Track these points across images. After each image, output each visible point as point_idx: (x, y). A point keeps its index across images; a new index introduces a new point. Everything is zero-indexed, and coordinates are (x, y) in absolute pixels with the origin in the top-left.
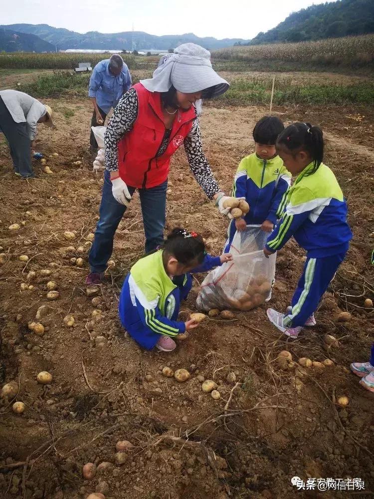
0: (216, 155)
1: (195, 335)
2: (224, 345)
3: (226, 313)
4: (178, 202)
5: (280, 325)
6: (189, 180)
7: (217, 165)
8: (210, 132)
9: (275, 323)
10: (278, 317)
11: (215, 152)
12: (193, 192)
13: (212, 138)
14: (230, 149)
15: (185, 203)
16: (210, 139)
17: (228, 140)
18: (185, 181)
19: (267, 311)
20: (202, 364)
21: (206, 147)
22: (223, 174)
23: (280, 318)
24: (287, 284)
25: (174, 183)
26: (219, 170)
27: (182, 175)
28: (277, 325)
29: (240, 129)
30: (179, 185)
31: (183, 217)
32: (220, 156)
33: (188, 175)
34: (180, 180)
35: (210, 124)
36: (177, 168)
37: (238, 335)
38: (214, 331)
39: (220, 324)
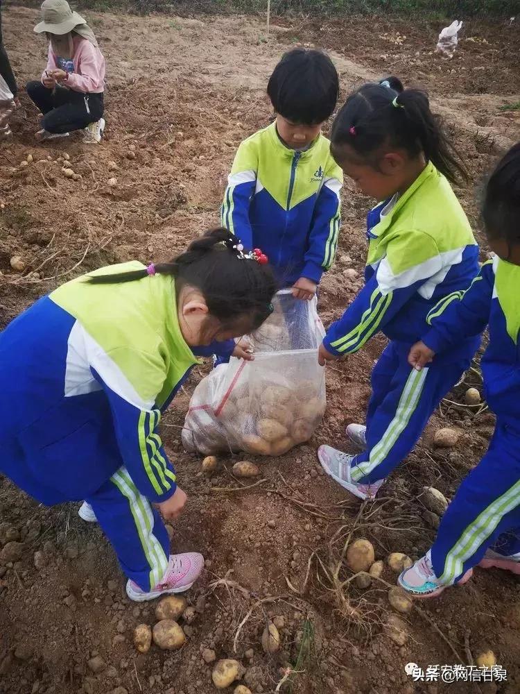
0: (189, 105)
1: (187, 532)
2: (248, 549)
3: (244, 467)
4: (131, 203)
5: (345, 478)
6: (147, 158)
7: (192, 126)
8: (175, 60)
9: (335, 477)
10: (340, 464)
11: (187, 100)
12: (156, 182)
13: (179, 72)
14: (211, 95)
15: (143, 206)
16: (175, 73)
17: (206, 77)
18: (139, 158)
19: (319, 453)
20: (207, 605)
21: (171, 89)
22: (205, 143)
23: (344, 465)
24: (340, 374)
25: (120, 164)
26: (197, 137)
27: (132, 147)
28: (338, 479)
29: (223, 56)
30: (130, 167)
31: (142, 239)
32: (196, 108)
33: (143, 147)
34: (130, 158)
35: (172, 46)
36: (123, 132)
37: (272, 522)
38: (224, 516)
39: (235, 497)
